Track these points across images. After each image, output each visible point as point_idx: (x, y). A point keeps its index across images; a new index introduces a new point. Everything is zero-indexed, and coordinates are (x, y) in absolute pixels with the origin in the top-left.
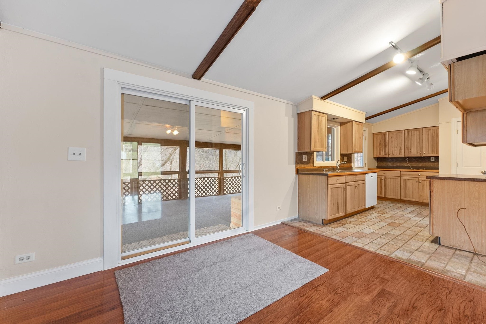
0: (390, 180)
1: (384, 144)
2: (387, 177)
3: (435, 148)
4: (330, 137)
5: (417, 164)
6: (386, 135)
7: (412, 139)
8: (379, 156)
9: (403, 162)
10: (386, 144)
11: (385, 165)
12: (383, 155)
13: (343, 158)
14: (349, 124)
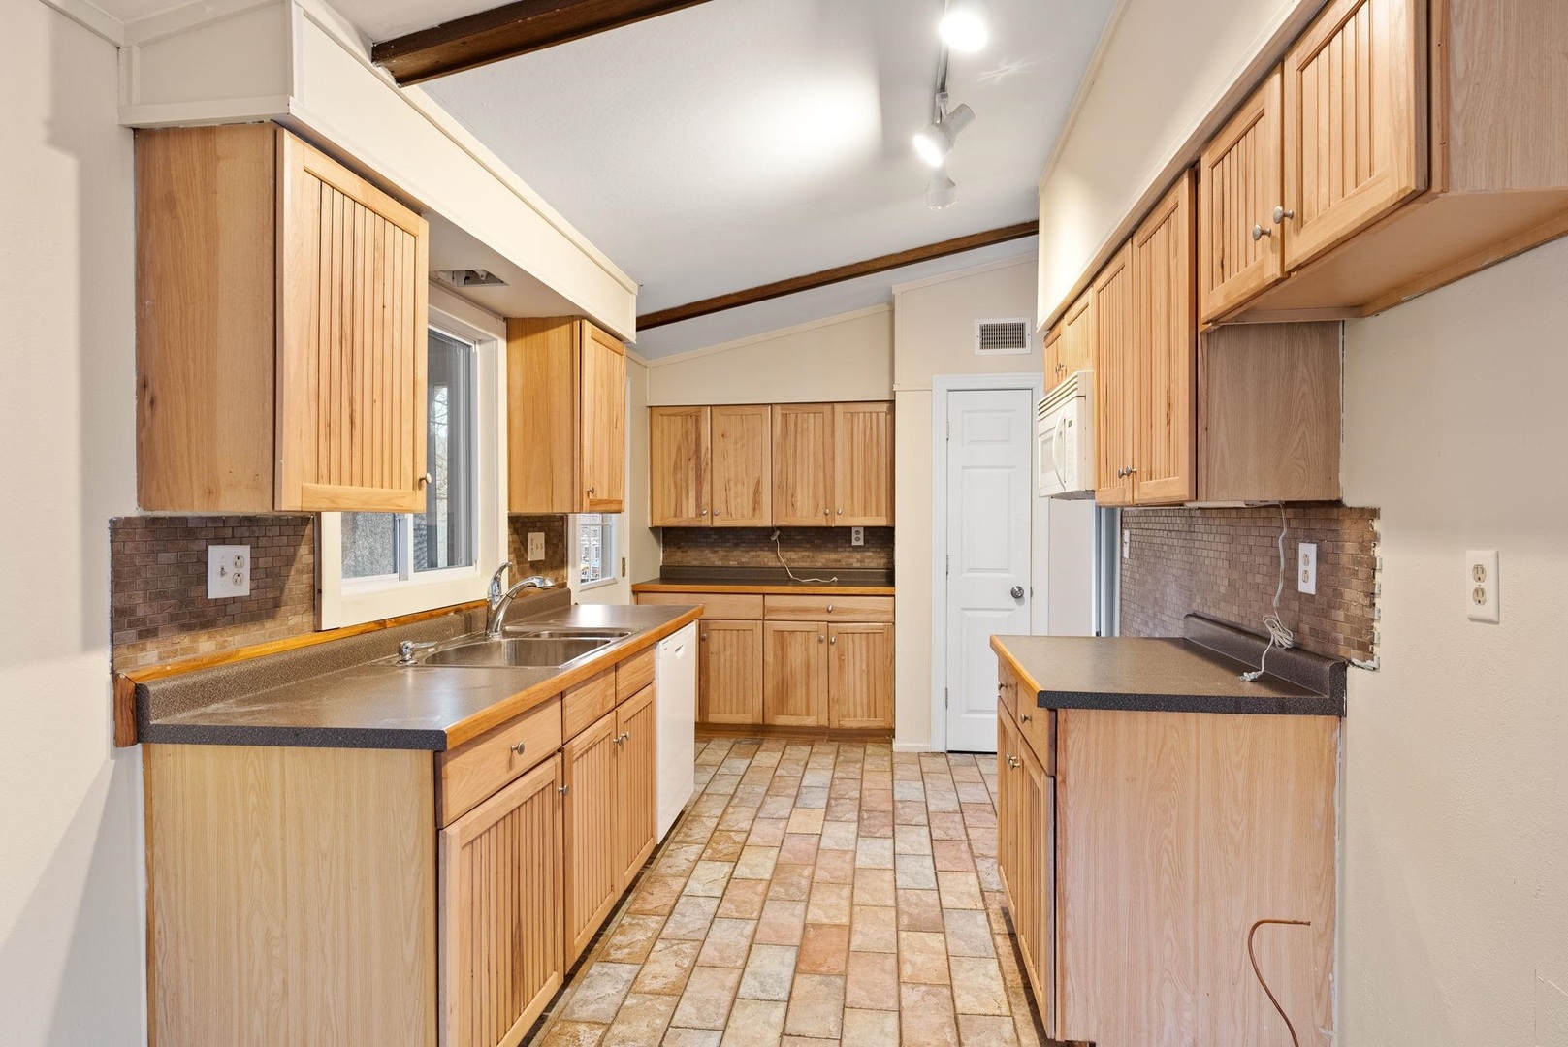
0: (725, 638)
1: (693, 462)
2: (713, 625)
3: (873, 492)
4: (441, 410)
5: (808, 557)
6: (703, 423)
7: (799, 449)
8: (672, 522)
9: (762, 549)
10: (703, 465)
11: (694, 563)
12: (689, 516)
13: (524, 543)
14: (558, 336)
